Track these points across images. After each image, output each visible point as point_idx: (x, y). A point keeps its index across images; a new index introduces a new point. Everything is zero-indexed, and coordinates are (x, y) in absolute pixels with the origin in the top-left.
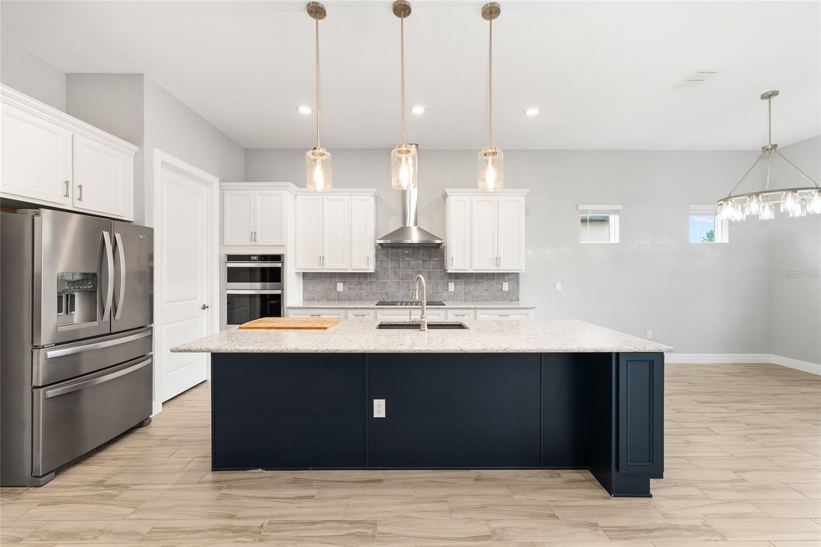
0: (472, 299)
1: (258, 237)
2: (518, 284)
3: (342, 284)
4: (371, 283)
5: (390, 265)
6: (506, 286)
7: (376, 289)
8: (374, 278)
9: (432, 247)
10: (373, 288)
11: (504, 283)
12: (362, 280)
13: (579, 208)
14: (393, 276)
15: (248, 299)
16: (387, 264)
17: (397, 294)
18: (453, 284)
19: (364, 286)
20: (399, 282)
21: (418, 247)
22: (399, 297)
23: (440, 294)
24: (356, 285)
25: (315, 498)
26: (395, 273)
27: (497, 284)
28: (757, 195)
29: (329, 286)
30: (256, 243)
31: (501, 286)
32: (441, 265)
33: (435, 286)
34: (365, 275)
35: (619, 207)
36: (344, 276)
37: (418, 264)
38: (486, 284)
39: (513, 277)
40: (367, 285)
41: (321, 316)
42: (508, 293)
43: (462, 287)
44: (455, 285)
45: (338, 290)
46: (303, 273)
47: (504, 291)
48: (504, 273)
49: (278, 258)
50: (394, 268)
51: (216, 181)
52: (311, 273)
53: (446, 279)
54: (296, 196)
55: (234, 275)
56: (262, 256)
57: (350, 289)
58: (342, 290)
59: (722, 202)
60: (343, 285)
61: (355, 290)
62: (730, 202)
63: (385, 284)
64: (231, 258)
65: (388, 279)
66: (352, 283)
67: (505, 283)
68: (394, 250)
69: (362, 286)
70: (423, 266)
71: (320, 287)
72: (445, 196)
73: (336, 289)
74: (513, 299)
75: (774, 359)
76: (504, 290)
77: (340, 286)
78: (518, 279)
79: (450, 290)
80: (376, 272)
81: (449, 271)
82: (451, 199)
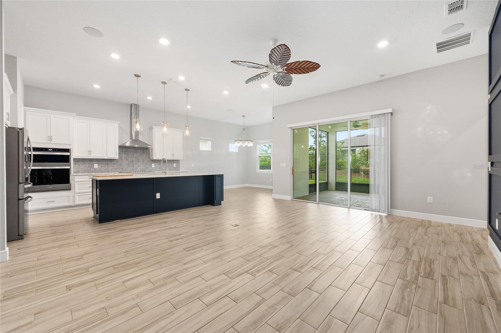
1: (53, 139)
2: (179, 164)
5: (124, 156)
7: (117, 167)
8: (116, 161)
9: (144, 149)
13: (200, 138)
14: (125, 161)
16: (122, 155)
17: (128, 169)
19: (110, 165)
20: (128, 163)
21: (138, 149)
23: (148, 169)
24: (105, 165)
26: (127, 159)
27: (171, 164)
28: (247, 141)
29: (89, 165)
30: (52, 142)
32: (148, 156)
33: (146, 165)
35: (211, 139)
36: (98, 161)
39: (177, 161)
40: (111, 165)
42: (175, 168)
43: (157, 165)
44: (155, 165)
45: (95, 167)
48: (174, 160)
49: (68, 150)
50: (126, 157)
52: (77, 158)
53: (150, 162)
57: (102, 167)
58: (97, 167)
60: (98, 165)
61: (104, 167)
63: (121, 164)
65: (123, 162)
66: (103, 164)
67: (175, 164)
68: (126, 149)
70: (140, 157)
71: (83, 166)
72: (151, 128)
73: (93, 167)
74: (178, 170)
75: (248, 185)
76: (174, 166)
77: (96, 165)
78: (179, 162)
79: (152, 167)
80: (118, 159)
81: (153, 159)
82: (155, 130)
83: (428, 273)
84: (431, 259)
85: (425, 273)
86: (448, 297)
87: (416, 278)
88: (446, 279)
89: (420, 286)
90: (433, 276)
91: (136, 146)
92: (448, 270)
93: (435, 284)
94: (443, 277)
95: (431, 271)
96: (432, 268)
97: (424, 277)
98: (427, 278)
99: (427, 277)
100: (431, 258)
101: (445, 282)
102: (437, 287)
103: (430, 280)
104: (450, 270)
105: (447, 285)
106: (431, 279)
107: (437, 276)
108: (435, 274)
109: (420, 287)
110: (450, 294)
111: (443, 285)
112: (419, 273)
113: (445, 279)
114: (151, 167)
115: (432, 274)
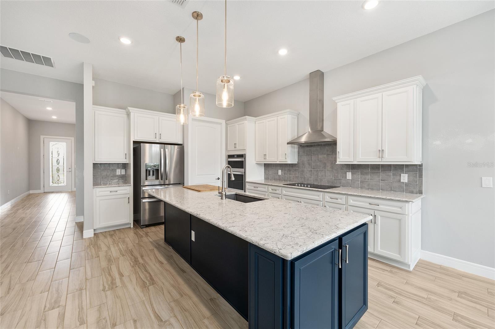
0: (367, 187)
1: (237, 146)
2: (421, 176)
3: (281, 170)
4: (295, 170)
5: (306, 159)
6: (405, 178)
8: (297, 167)
10: (297, 174)
11: (402, 175)
12: (291, 168)
14: (308, 166)
18: (350, 173)
19: (292, 172)
22: (311, 181)
23: (340, 181)
24: (288, 171)
25: (162, 265)
26: (309, 164)
27: (394, 175)
29: (275, 172)
30: (237, 149)
31: (398, 178)
33: (336, 175)
34: (292, 165)
36: (282, 166)
37: (324, 157)
38: (382, 175)
39: (415, 169)
41: (258, 188)
42: (407, 185)
43: (359, 176)
44: (352, 174)
45: (279, 174)
46: (264, 164)
47: (403, 183)
48: (403, 165)
49: (243, 156)
50: (309, 160)
51: (223, 122)
53: (344, 169)
54: (255, 122)
56: (239, 155)
57: (284, 174)
58: (281, 174)
61: (287, 174)
63: (303, 171)
64: (230, 156)
65: (305, 168)
66: (286, 170)
67: (404, 175)
68: (308, 148)
69: (291, 172)
71: (271, 172)
74: (415, 191)
76: (402, 181)
77: (280, 172)
78: (421, 171)
79: (348, 178)
80: (298, 163)
81: (338, 163)
82: (339, 105)
91: (319, 141)
114: (346, 178)
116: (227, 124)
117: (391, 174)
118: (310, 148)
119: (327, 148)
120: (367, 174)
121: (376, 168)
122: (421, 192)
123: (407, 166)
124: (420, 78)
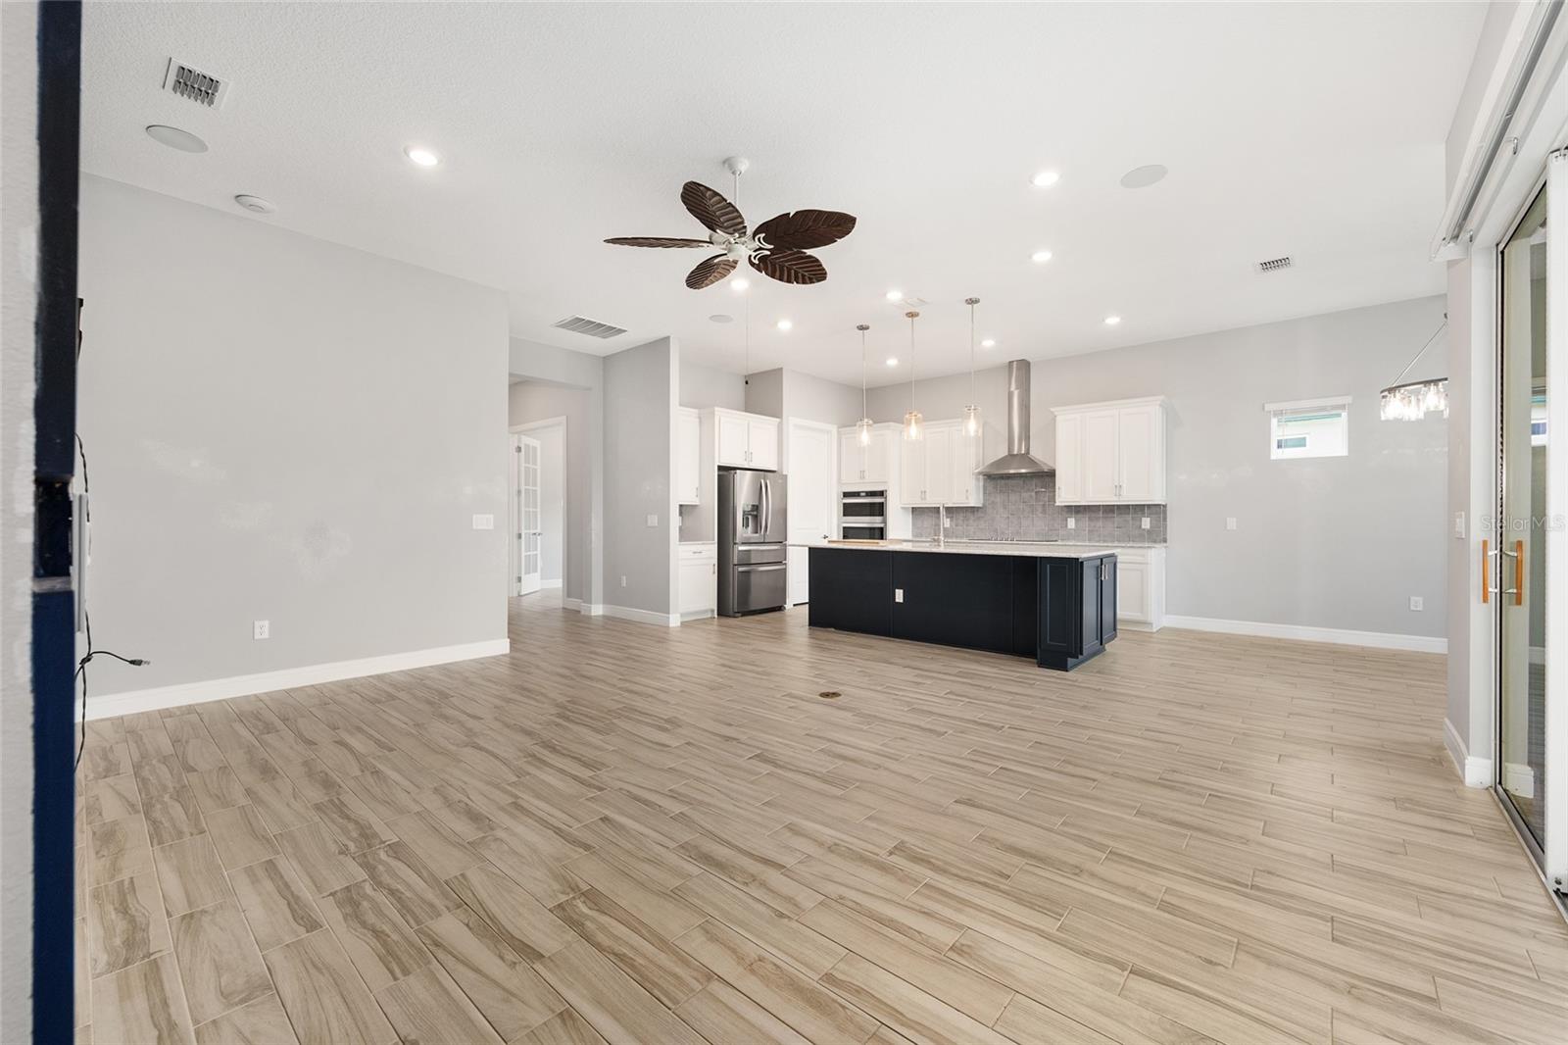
0: (1098, 538)
1: (867, 474)
2: (1165, 519)
3: (947, 517)
4: (979, 518)
5: (998, 499)
6: (1146, 523)
7: (984, 525)
8: (982, 513)
10: (981, 521)
11: (1143, 519)
12: (969, 514)
13: (1266, 409)
14: (1004, 510)
15: (868, 532)
16: (994, 497)
17: (1008, 531)
18: (1073, 519)
19: (971, 522)
20: (1009, 517)
23: (1058, 532)
24: (964, 518)
26: (1005, 507)
27: (1133, 519)
29: (934, 519)
30: (865, 481)
31: (1138, 523)
33: (1051, 522)
34: (973, 510)
36: (951, 512)
37: (1031, 496)
38: (1118, 520)
39: (1157, 511)
40: (974, 519)
42: (1149, 532)
43: (1085, 522)
44: (1077, 521)
45: (945, 526)
46: (912, 508)
47: (1144, 529)
49: (881, 494)
50: (1003, 501)
51: (834, 429)
53: (1065, 513)
55: (849, 510)
56: (871, 492)
57: (956, 525)
58: (948, 526)
59: (1386, 393)
60: (951, 518)
61: (961, 526)
62: (1398, 394)
63: (993, 518)
64: (846, 495)
65: (999, 514)
66: (959, 517)
67: (1146, 518)
68: (1003, 482)
69: (969, 519)
70: (1036, 498)
71: (928, 522)
74: (1158, 539)
76: (1143, 527)
77: (948, 520)
78: (1165, 512)
79: (1069, 527)
80: (984, 506)
81: (1057, 504)
82: (1059, 419)
83: (360, 904)
84: (406, 972)
85: (366, 897)
86: (269, 876)
87: (370, 869)
88: (300, 921)
89: (341, 857)
90: (340, 904)
91: (1023, 471)
92: (315, 966)
93: (316, 886)
94: (313, 925)
95: (357, 917)
96: (366, 931)
97: (359, 886)
98: (347, 887)
99: (350, 891)
100: (411, 979)
101: (296, 907)
102: (307, 881)
103: (338, 888)
104: (312, 971)
105: (289, 904)
106: (336, 892)
107: (330, 913)
108: (340, 917)
109: (340, 853)
110: (269, 886)
111: (297, 899)
112: (378, 884)
113: (302, 918)
114: (1066, 526)
115: (349, 910)
116: (839, 432)
117: (1129, 517)
118: (1007, 481)
119: (1034, 481)
120: (1098, 519)
121: (1110, 510)
122: (1165, 541)
123: (1149, 506)
124: (1162, 397)
